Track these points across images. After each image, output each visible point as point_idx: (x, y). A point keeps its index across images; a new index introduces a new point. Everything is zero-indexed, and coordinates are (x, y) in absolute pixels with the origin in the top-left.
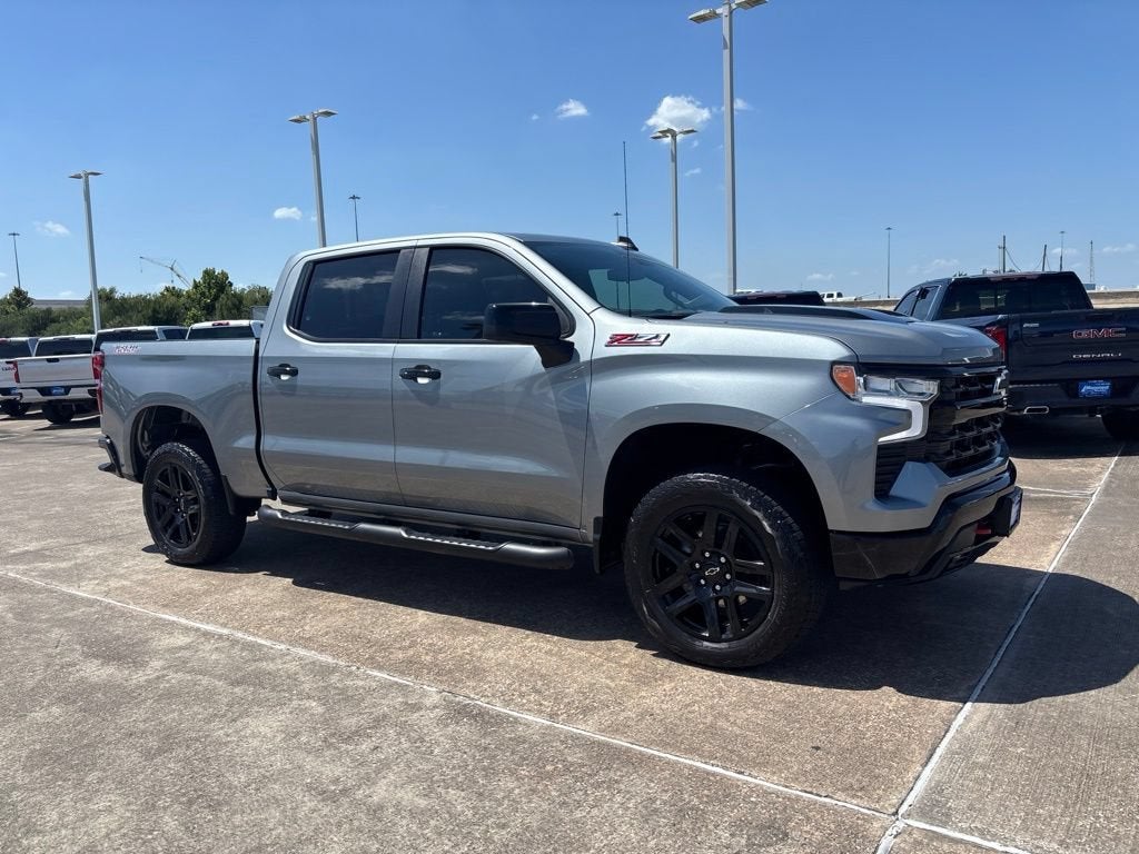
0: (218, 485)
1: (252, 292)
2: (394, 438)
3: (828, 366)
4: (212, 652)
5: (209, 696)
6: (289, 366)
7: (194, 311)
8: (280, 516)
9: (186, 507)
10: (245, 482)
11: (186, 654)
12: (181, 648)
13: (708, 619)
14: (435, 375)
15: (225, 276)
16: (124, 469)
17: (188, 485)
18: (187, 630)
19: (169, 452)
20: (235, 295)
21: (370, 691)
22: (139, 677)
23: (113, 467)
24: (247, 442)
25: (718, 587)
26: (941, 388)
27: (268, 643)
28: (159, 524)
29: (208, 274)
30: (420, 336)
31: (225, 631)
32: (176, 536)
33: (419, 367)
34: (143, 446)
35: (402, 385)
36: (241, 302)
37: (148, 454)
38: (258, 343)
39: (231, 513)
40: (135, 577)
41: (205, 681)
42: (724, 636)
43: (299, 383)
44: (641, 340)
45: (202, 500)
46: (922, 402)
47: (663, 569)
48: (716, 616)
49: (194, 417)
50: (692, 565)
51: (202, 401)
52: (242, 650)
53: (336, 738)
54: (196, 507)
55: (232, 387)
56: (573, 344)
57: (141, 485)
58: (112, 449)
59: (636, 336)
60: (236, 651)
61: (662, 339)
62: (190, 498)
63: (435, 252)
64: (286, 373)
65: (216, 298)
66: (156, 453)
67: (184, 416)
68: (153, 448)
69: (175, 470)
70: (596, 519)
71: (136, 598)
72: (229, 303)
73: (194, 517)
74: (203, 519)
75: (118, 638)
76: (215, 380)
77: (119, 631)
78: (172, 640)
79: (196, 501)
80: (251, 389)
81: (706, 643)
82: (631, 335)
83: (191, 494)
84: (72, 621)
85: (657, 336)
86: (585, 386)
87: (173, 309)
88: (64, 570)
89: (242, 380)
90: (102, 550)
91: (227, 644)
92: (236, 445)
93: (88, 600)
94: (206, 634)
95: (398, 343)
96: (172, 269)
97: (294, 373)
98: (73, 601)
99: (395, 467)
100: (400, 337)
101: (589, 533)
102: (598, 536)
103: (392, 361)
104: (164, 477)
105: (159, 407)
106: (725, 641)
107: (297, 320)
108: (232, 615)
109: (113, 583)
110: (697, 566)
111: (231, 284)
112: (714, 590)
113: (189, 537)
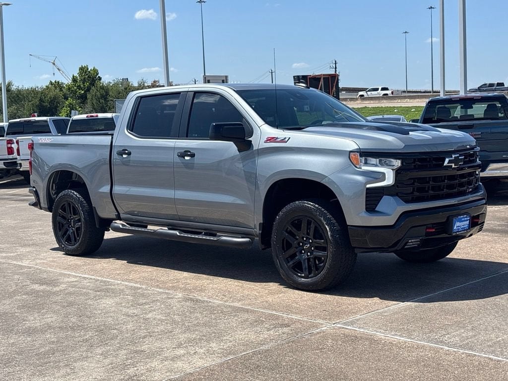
0: (91, 211)
1: (116, 84)
2: (174, 186)
3: (348, 153)
4: (87, 283)
5: (87, 294)
6: (127, 150)
7: (70, 100)
8: (121, 226)
9: (74, 224)
10: (105, 211)
11: (76, 283)
12: (73, 282)
13: (304, 268)
14: (193, 156)
15: (96, 71)
16: (42, 205)
17: (75, 212)
18: (76, 277)
19: (66, 195)
20: (102, 88)
21: (154, 294)
22: (57, 289)
23: (36, 204)
24: (106, 189)
25: (309, 254)
26: (402, 163)
27: (113, 281)
28: (60, 233)
29: (83, 70)
30: (187, 136)
31: (93, 277)
32: (69, 240)
33: (185, 151)
34: (52, 192)
35: (178, 160)
36: (107, 93)
37: (55, 196)
38: (112, 138)
39: (97, 227)
40: (48, 259)
41: (85, 290)
42: (310, 276)
43: (131, 159)
44: (279, 140)
45: (83, 220)
46: (392, 169)
47: (287, 246)
48: (307, 267)
49: (79, 176)
50: (299, 244)
51: (84, 168)
52: (101, 282)
53: (136, 304)
54: (79, 223)
55: (99, 161)
56: (251, 141)
57: (51, 214)
58: (36, 194)
59: (277, 138)
60: (98, 282)
61: (286, 140)
62: (76, 219)
63: (197, 94)
64: (126, 154)
65: (88, 90)
66: (60, 195)
67: (74, 176)
68: (57, 193)
69: (69, 204)
70: (260, 224)
71: (51, 266)
72: (98, 94)
73: (78, 229)
74: (83, 230)
75: (45, 278)
76: (91, 157)
77: (45, 277)
78: (69, 279)
79: (79, 220)
80: (109, 162)
81: (303, 279)
82: (275, 138)
83: (77, 217)
84: (23, 273)
85: (285, 138)
86: (255, 160)
87: (55, 98)
88: (12, 256)
89: (104, 157)
90: (28, 249)
91: (94, 281)
92: (101, 190)
93: (28, 266)
94: (84, 278)
95: (177, 139)
96: (54, 64)
97: (129, 154)
98: (21, 267)
99: (174, 201)
100: (178, 136)
101: (257, 231)
102: (260, 232)
103: (174, 148)
104: (64, 209)
105: (61, 171)
106: (310, 278)
107: (131, 127)
108: (96, 272)
109: (38, 261)
110: (301, 244)
111: (100, 79)
112: (307, 255)
113: (75, 240)
